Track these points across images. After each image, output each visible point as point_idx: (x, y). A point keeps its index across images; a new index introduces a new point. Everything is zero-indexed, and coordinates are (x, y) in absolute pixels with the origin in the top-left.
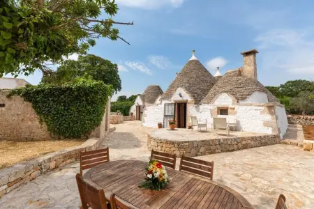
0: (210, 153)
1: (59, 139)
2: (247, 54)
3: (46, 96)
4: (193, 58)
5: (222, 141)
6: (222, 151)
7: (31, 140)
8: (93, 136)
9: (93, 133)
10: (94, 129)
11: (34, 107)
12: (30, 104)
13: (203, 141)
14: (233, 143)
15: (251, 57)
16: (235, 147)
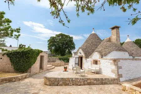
0: (65, 85)
1: (17, 72)
2: (113, 28)
3: (13, 55)
4: (93, 32)
5: (74, 79)
6: (73, 85)
7: (9, 72)
8: (29, 72)
9: (29, 71)
10: (29, 69)
11: (10, 59)
12: (9, 58)
13: (62, 79)
14: (81, 81)
15: (115, 30)
16: (82, 83)
